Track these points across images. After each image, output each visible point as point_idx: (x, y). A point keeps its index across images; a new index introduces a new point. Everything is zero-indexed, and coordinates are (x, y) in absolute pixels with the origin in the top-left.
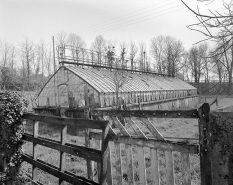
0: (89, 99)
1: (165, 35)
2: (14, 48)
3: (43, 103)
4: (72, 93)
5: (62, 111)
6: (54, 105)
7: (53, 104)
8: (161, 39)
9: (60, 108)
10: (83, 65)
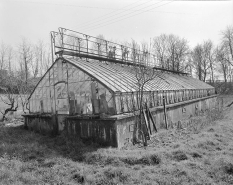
0: (98, 102)
1: (168, 34)
2: (11, 50)
3: (35, 108)
4: (73, 94)
5: (61, 119)
6: (49, 110)
7: (47, 109)
8: (164, 38)
9: (57, 115)
10: (87, 57)
